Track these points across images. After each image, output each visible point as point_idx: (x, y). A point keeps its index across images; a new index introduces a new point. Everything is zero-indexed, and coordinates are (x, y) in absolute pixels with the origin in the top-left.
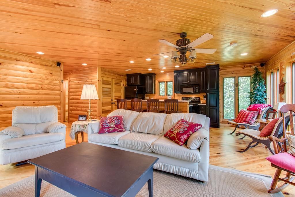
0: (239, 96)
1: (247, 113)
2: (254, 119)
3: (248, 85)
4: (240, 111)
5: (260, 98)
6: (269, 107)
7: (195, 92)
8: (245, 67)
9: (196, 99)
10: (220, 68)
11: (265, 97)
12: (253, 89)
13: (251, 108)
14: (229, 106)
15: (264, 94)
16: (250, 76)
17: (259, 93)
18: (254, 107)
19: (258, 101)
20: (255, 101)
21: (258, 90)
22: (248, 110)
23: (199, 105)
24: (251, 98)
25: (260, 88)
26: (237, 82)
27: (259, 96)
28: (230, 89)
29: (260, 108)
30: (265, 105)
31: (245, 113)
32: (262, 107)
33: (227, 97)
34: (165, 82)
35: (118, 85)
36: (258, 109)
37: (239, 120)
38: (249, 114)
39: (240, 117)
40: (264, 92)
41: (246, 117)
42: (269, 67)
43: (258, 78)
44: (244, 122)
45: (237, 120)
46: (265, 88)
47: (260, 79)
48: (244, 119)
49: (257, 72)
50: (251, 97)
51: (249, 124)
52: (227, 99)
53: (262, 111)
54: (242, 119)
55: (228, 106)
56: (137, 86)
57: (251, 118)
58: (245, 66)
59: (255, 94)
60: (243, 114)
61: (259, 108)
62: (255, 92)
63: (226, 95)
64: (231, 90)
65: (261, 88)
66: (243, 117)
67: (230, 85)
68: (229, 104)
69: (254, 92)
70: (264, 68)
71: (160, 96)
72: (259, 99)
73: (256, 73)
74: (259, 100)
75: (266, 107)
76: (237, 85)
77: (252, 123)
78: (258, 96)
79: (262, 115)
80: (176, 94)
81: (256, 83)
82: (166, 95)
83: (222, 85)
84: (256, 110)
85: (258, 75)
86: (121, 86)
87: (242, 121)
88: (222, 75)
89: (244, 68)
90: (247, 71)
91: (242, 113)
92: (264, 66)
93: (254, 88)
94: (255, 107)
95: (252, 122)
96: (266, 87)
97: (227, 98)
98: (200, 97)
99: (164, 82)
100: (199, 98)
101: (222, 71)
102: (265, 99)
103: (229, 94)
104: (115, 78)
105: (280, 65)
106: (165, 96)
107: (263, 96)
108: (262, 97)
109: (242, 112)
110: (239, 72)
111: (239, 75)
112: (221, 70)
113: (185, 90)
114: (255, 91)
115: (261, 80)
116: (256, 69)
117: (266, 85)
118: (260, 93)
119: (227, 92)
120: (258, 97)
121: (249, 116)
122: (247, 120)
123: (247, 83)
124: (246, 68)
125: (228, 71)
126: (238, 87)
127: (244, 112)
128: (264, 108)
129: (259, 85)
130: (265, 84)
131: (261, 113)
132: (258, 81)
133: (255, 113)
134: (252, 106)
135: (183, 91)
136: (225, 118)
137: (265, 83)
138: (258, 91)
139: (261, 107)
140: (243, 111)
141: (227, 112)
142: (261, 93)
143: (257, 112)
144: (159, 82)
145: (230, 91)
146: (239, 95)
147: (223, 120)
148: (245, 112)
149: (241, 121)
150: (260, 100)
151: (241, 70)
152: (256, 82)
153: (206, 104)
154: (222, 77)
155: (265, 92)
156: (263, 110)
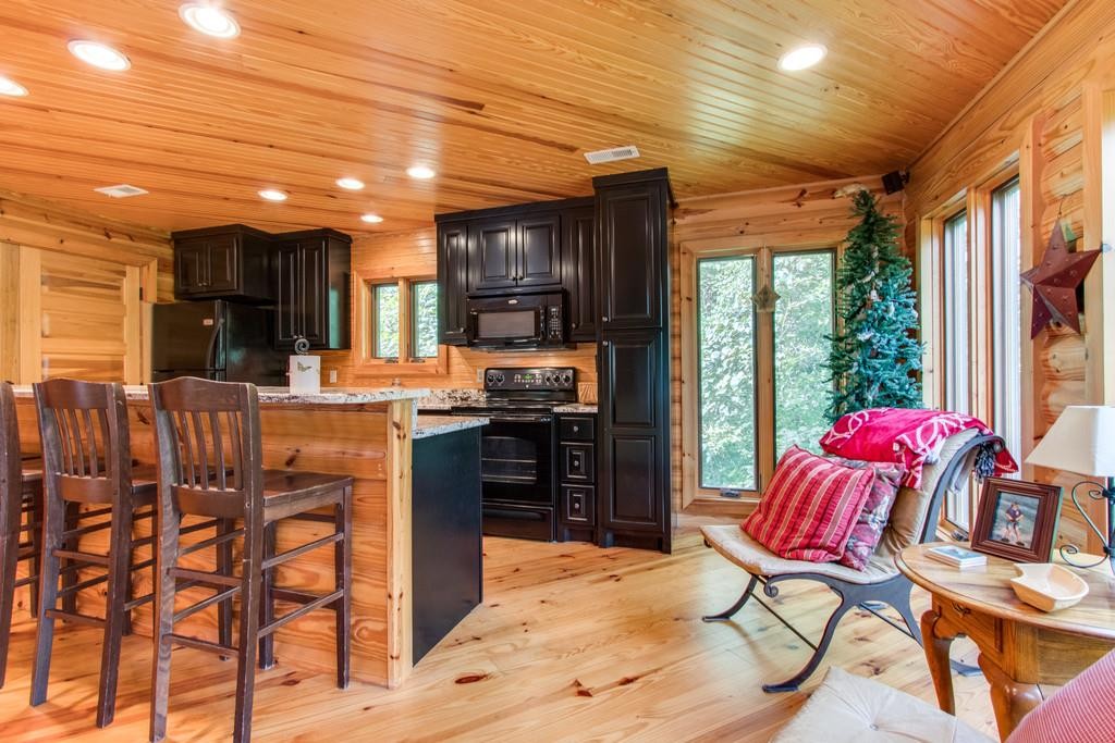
0: (778, 364)
1: (827, 483)
2: (875, 527)
3: (817, 306)
4: (785, 458)
5: (885, 367)
6: (968, 436)
7: (544, 339)
8: (807, 199)
9: (557, 379)
10: (677, 201)
11: (915, 364)
12: (851, 318)
13: (846, 435)
14: (736, 411)
15: (906, 346)
16: (832, 250)
17: (884, 342)
18: (867, 430)
19: (876, 387)
20: (860, 386)
21: (880, 323)
22: (830, 448)
23: (558, 415)
24: (837, 372)
25: (887, 310)
26: (764, 282)
27: (885, 356)
28: (736, 326)
29: (914, 442)
30: (943, 422)
31: (816, 483)
32: (927, 431)
33: (725, 364)
34: (401, 283)
35: (80, 293)
36: (896, 447)
37: (775, 527)
38: (839, 484)
39: (783, 507)
40: (909, 337)
41: (824, 516)
42: (937, 184)
43: (876, 254)
44: (808, 553)
45: (759, 528)
46: (915, 313)
47: (885, 260)
48: (806, 525)
49: (869, 215)
50: (838, 366)
51: (843, 562)
52: (727, 377)
53: (927, 464)
54: (793, 529)
55: (729, 411)
56: (218, 304)
57: (857, 517)
58: (803, 192)
59: (860, 345)
60: (803, 487)
61: (902, 444)
62: (863, 337)
63: (723, 358)
64: (740, 330)
65: (892, 308)
66: (800, 513)
67: (736, 305)
68: (735, 399)
69: (853, 333)
70: (900, 202)
71: (374, 362)
72: (885, 375)
73: (866, 221)
74: (883, 386)
75: (954, 431)
76: (764, 298)
77: (861, 560)
78: (876, 357)
79: (928, 495)
80: (454, 350)
81: (868, 279)
82: (404, 355)
83: (689, 299)
84: (884, 454)
85: (875, 236)
86: (119, 298)
87: (797, 540)
88: (688, 245)
89: (799, 205)
90: (818, 220)
91: (795, 473)
92: (901, 188)
93: (854, 313)
94: (875, 430)
95: (863, 550)
96: (917, 307)
97: (726, 372)
98: (578, 367)
99: (393, 282)
100: (574, 369)
101: (689, 219)
102: (915, 374)
103: (733, 351)
104: (53, 242)
105: (1029, 139)
106: (401, 362)
107: (902, 359)
108: (898, 366)
109: (790, 468)
110: (775, 224)
111: (776, 242)
112: (687, 212)
113: (491, 324)
114: (861, 331)
115: (893, 262)
116: (864, 199)
117: (918, 297)
118: (889, 341)
119: (725, 340)
120: (876, 363)
121: (843, 506)
122: (829, 535)
123: (811, 298)
124: (809, 205)
125: (719, 222)
126: (769, 310)
127: (803, 474)
128: (941, 443)
129: (882, 296)
130: (914, 289)
131: (919, 476)
132: (877, 270)
133: (879, 477)
134: (855, 423)
135: (484, 333)
136: (704, 485)
137: (914, 285)
138: (878, 330)
139: (919, 431)
140: (798, 461)
141: (725, 440)
142: (894, 342)
143: (892, 470)
144: (374, 286)
145: (736, 336)
146: (778, 355)
147: (699, 495)
148: (812, 474)
149: (785, 540)
150: (889, 384)
151: (785, 217)
152: (866, 274)
153: (595, 410)
154: (692, 254)
155: (913, 333)
156: (934, 454)
